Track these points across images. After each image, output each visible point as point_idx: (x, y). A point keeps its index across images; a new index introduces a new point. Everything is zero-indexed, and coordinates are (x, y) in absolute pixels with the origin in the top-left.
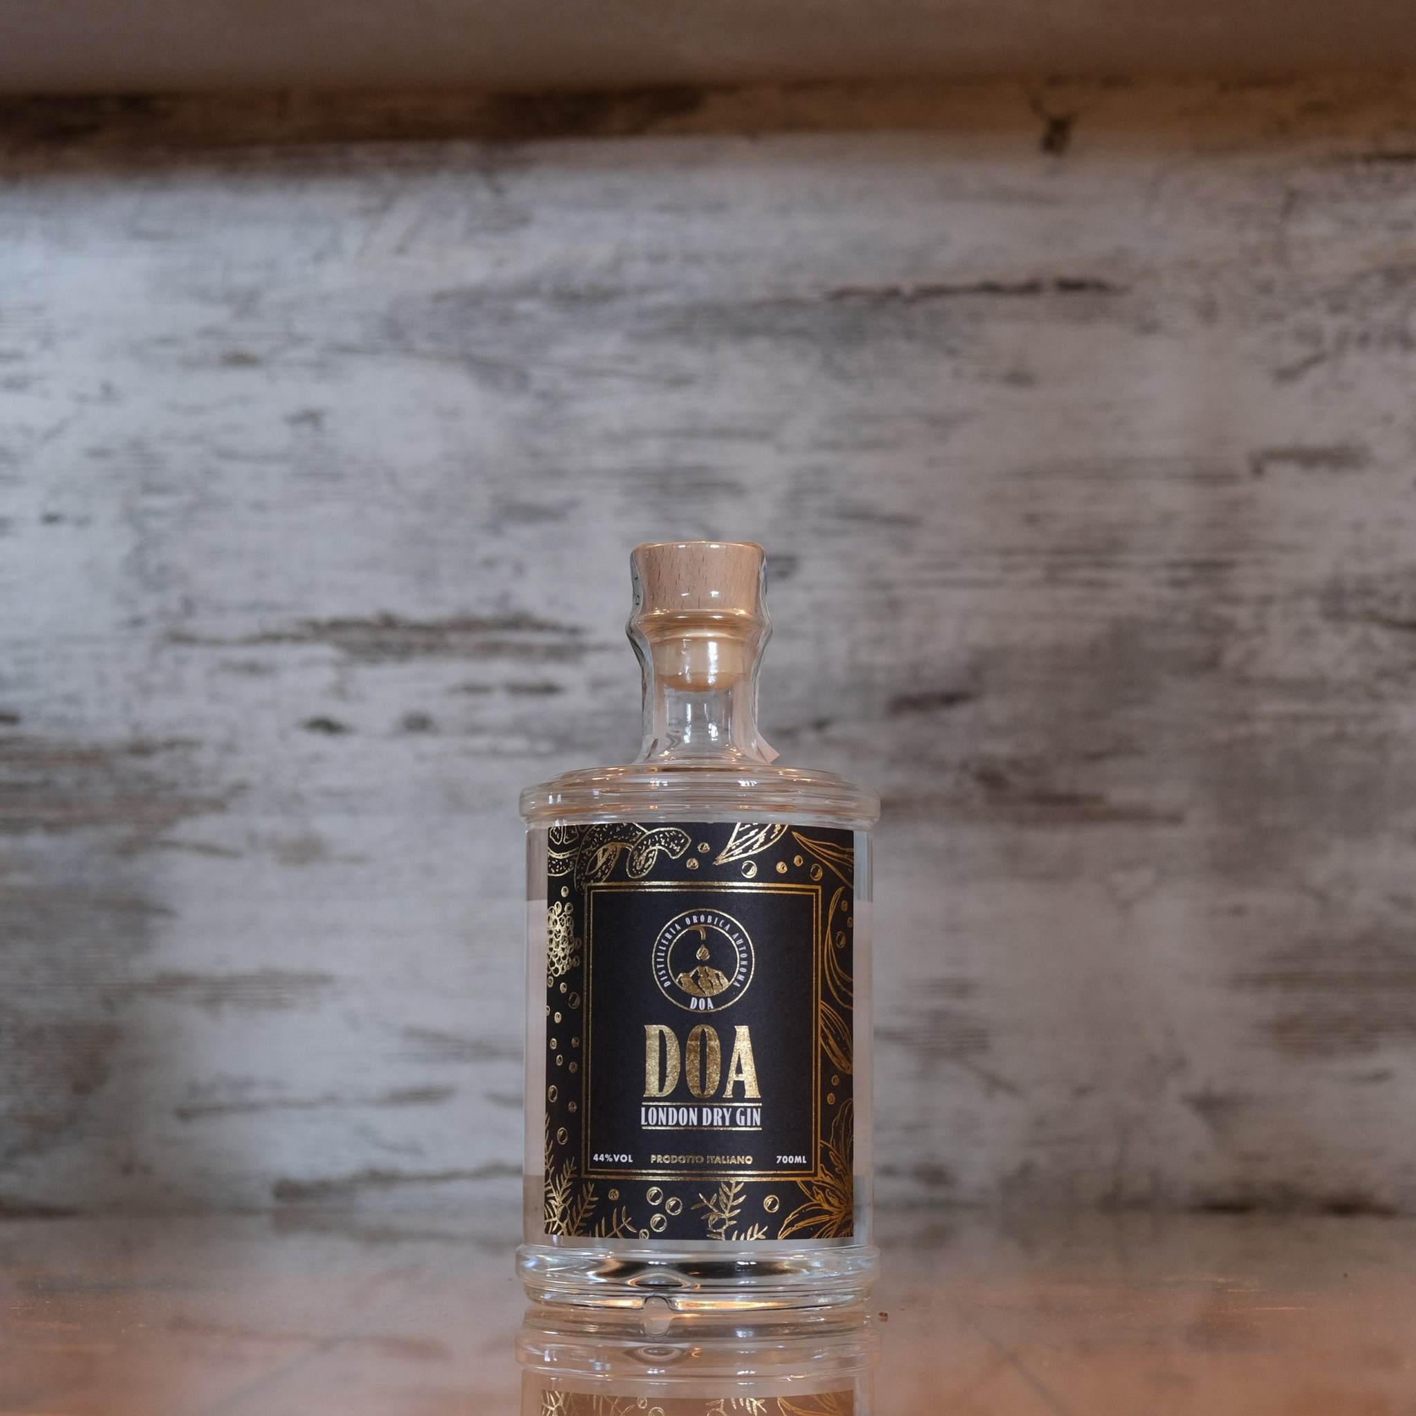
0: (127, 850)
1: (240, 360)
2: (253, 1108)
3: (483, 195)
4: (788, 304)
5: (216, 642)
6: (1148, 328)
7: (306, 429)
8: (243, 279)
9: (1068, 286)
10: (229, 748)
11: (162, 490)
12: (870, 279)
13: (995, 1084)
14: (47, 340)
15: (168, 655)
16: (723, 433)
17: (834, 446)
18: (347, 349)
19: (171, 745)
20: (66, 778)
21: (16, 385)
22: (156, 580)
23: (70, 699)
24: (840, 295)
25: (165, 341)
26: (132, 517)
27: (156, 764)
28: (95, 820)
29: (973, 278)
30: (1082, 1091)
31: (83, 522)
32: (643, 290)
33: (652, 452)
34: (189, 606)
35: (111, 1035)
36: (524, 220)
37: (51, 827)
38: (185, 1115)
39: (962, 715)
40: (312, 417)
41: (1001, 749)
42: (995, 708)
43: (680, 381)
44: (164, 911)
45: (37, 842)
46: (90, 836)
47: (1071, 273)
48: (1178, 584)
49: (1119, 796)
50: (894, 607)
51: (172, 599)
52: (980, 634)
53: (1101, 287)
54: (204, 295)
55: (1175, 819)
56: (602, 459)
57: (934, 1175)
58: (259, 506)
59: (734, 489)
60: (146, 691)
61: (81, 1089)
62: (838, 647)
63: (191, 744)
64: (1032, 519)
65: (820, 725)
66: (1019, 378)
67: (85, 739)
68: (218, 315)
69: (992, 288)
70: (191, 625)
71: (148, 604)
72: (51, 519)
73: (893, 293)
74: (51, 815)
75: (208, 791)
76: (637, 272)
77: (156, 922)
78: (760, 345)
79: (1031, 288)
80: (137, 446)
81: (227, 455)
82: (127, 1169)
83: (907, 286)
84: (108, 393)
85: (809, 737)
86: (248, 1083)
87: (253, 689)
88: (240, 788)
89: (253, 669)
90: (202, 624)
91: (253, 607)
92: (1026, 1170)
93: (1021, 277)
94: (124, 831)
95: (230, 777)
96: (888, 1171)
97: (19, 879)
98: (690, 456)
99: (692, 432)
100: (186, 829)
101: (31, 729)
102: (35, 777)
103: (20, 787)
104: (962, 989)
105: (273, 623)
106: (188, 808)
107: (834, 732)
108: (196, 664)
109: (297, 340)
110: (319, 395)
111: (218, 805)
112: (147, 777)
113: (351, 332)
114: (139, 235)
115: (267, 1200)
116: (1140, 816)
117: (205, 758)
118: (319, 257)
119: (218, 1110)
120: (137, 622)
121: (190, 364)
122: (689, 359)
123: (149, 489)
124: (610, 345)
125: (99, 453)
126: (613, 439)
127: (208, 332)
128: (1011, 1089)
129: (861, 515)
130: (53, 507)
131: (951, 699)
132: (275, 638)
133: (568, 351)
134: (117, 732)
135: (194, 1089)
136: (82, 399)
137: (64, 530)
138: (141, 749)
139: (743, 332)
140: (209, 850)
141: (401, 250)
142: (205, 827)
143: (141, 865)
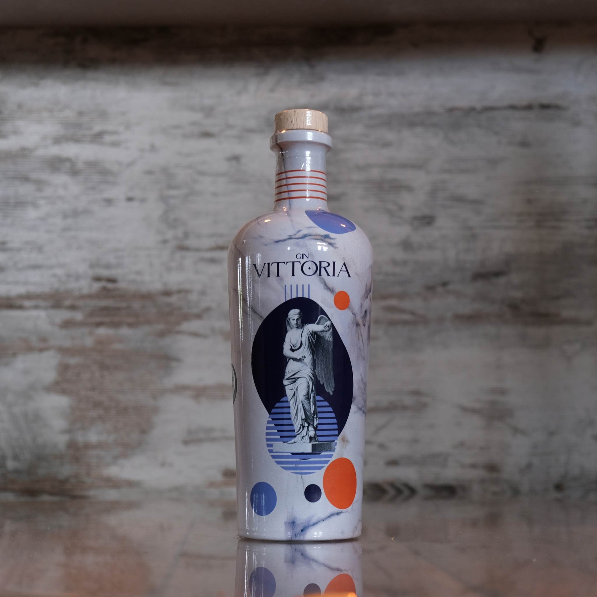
0: (162, 334)
1: (207, 135)
2: (213, 440)
3: (306, 69)
4: (430, 113)
5: (197, 250)
6: (577, 124)
7: (234, 163)
8: (208, 102)
9: (544, 107)
10: (203, 293)
11: (175, 187)
12: (464, 103)
13: (516, 430)
14: (128, 126)
15: (178, 255)
16: (404, 166)
17: (449, 171)
18: (251, 131)
19: (179, 292)
20: (136, 305)
21: (115, 144)
22: (173, 224)
23: (138, 273)
24: (451, 110)
25: (176, 127)
26: (163, 199)
27: (173, 299)
28: (148, 322)
29: (506, 103)
30: (551, 434)
31: (143, 200)
32: (371, 107)
33: (375, 173)
34: (186, 235)
35: (155, 410)
36: (322, 79)
37: (131, 325)
38: (186, 443)
39: (502, 280)
40: (236, 158)
41: (518, 294)
42: (515, 278)
43: (386, 145)
44: (177, 360)
45: (125, 331)
46: (146, 329)
47: (545, 101)
48: (590, 228)
49: (566, 313)
50: (474, 237)
51: (180, 232)
52: (509, 248)
53: (557, 107)
54: (192, 108)
55: (589, 323)
56: (356, 176)
57: (492, 468)
58: (215, 194)
59: (409, 189)
60: (169, 269)
61: (144, 432)
62: (451, 254)
63: (187, 292)
64: (529, 201)
65: (445, 284)
66: (524, 144)
67: (144, 289)
68: (198, 116)
69: (513, 107)
70: (188, 243)
71: (170, 234)
72: (130, 199)
73: (472, 109)
74: (131, 320)
75: (195, 311)
76: (369, 100)
77: (174, 364)
78: (419, 130)
79: (529, 107)
80: (165, 170)
81: (202, 173)
82: (163, 465)
83: (479, 106)
84: (153, 148)
85: (440, 289)
86: (211, 430)
87: (213, 269)
88: (208, 310)
89: (213, 261)
90: (192, 242)
91: (212, 235)
92: (529, 466)
93: (525, 103)
94: (160, 327)
95: (204, 304)
96: (473, 466)
97: (118, 346)
98: (391, 175)
99: (391, 165)
100: (186, 326)
101: (122, 285)
102: (124, 304)
103: (118, 309)
104: (502, 392)
105: (221, 242)
106: (187, 317)
107: (450, 287)
108: (190, 258)
109: (230, 127)
110: (239, 149)
111: (199, 316)
112: (169, 305)
113: (252, 124)
114: (166, 83)
115: (219, 478)
116: (575, 322)
117: (193, 297)
118: (239, 93)
119: (199, 441)
120: (165, 242)
121: (186, 136)
122: (390, 136)
123: (170, 187)
124: (358, 129)
125: (149, 173)
126: (360, 168)
127: (194, 123)
128: (524, 433)
129: (460, 200)
130: (131, 194)
131: (498, 274)
132: (222, 248)
133: (340, 132)
134: (157, 286)
135: (190, 432)
136: (142, 150)
137: (135, 204)
138: (167, 293)
139: (412, 125)
140: (195, 334)
141: (272, 90)
142: (194, 325)
143: (167, 341)
